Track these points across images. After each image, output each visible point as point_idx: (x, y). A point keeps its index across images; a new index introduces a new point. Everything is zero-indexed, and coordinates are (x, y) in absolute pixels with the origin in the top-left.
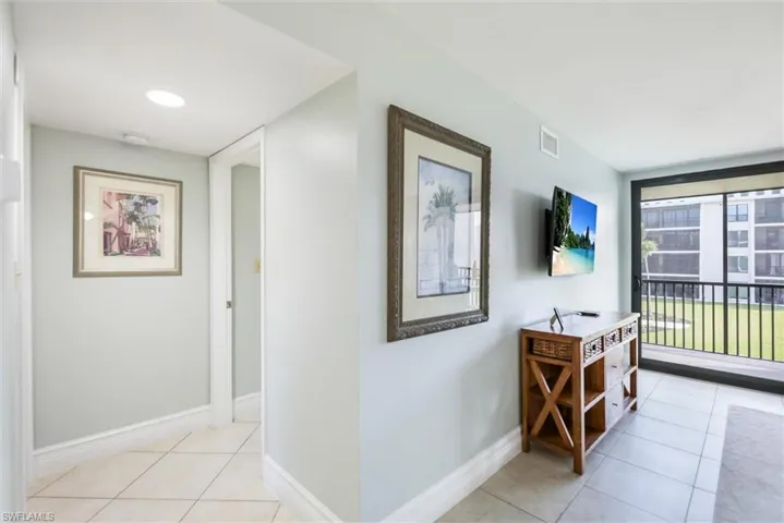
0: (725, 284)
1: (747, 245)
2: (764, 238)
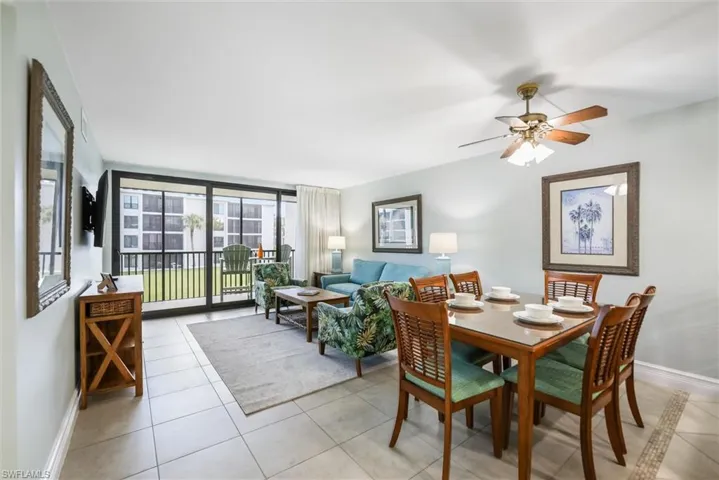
0: (163, 253)
1: (137, 227)
2: (148, 222)
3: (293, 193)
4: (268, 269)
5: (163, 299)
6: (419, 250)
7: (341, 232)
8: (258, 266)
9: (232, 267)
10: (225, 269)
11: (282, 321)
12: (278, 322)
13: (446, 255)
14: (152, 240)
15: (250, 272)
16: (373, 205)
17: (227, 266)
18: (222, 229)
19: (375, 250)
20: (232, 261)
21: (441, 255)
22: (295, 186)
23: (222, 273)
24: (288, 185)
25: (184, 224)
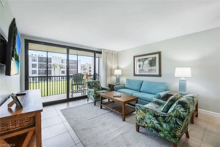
1: (36, 67)
2: (40, 66)
3: (100, 53)
4: (93, 84)
5: (47, 95)
6: (160, 75)
7: (118, 68)
8: (88, 82)
9: (76, 83)
10: (73, 83)
11: (103, 107)
12: (101, 108)
13: (184, 78)
14: (41, 72)
15: (84, 84)
16: (134, 57)
17: (74, 82)
18: (64, 68)
19: (135, 75)
20: (76, 80)
21: (181, 78)
22: (101, 50)
23: (73, 85)
24: (98, 49)
25: (52, 66)
